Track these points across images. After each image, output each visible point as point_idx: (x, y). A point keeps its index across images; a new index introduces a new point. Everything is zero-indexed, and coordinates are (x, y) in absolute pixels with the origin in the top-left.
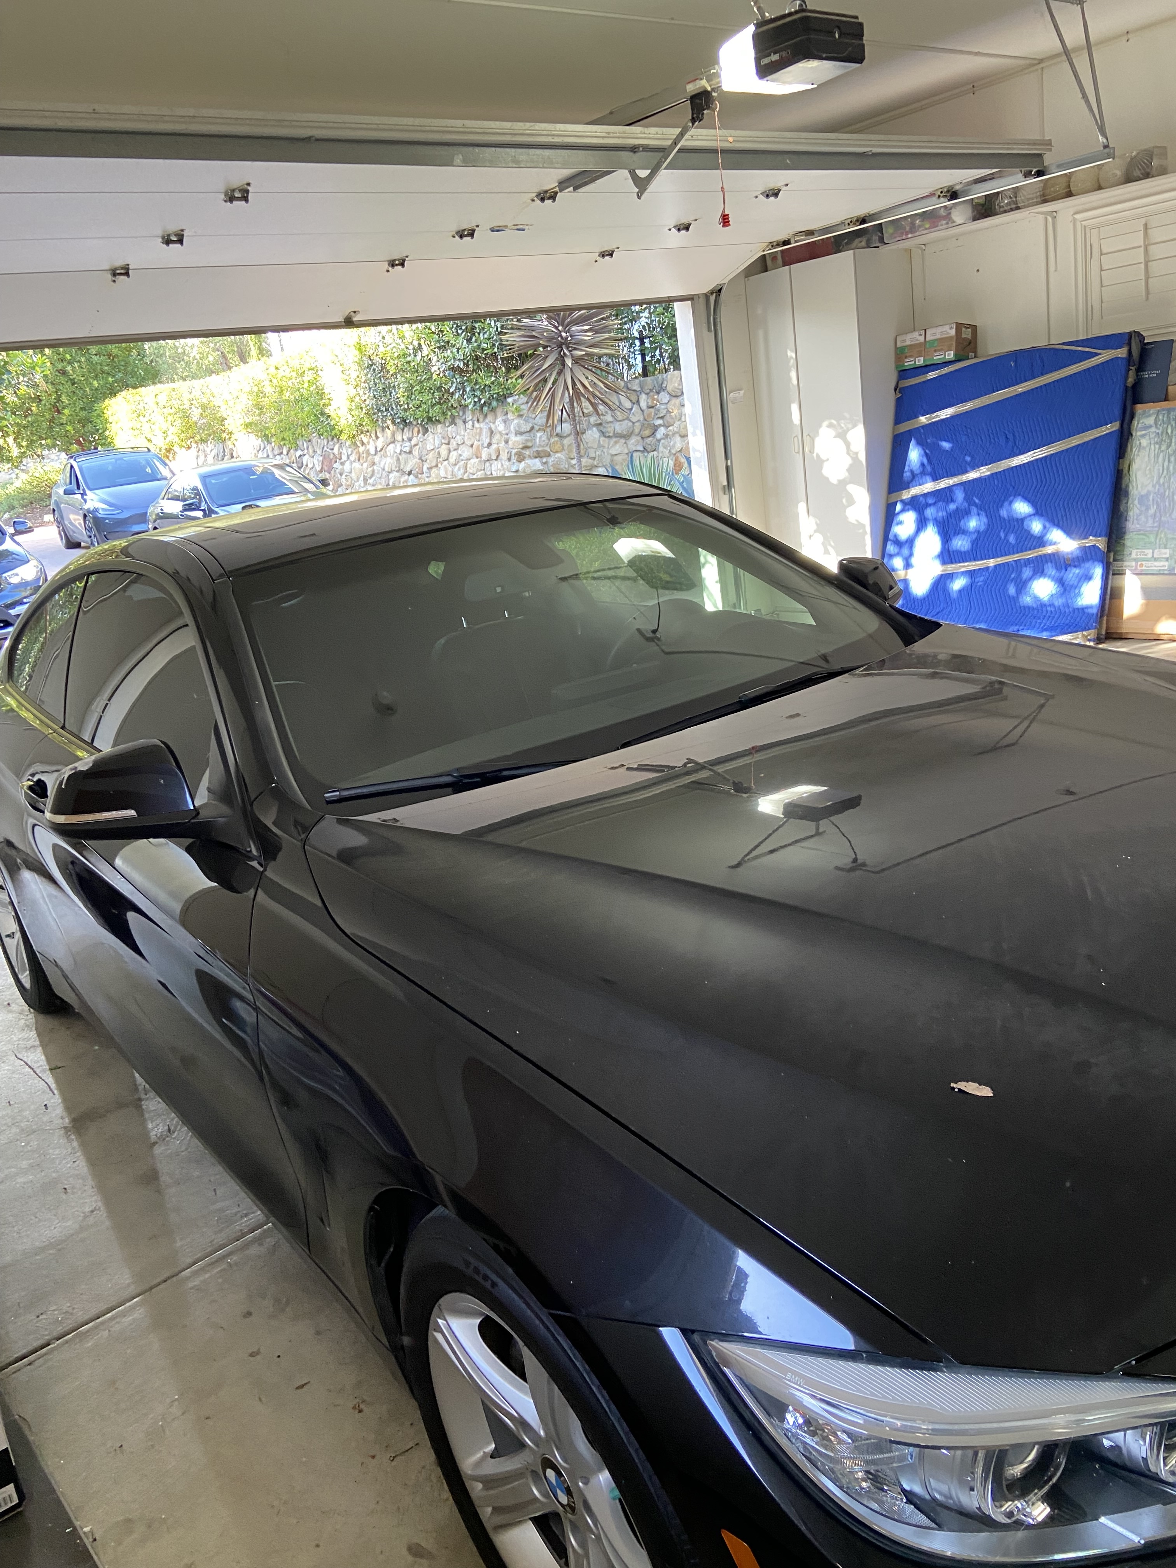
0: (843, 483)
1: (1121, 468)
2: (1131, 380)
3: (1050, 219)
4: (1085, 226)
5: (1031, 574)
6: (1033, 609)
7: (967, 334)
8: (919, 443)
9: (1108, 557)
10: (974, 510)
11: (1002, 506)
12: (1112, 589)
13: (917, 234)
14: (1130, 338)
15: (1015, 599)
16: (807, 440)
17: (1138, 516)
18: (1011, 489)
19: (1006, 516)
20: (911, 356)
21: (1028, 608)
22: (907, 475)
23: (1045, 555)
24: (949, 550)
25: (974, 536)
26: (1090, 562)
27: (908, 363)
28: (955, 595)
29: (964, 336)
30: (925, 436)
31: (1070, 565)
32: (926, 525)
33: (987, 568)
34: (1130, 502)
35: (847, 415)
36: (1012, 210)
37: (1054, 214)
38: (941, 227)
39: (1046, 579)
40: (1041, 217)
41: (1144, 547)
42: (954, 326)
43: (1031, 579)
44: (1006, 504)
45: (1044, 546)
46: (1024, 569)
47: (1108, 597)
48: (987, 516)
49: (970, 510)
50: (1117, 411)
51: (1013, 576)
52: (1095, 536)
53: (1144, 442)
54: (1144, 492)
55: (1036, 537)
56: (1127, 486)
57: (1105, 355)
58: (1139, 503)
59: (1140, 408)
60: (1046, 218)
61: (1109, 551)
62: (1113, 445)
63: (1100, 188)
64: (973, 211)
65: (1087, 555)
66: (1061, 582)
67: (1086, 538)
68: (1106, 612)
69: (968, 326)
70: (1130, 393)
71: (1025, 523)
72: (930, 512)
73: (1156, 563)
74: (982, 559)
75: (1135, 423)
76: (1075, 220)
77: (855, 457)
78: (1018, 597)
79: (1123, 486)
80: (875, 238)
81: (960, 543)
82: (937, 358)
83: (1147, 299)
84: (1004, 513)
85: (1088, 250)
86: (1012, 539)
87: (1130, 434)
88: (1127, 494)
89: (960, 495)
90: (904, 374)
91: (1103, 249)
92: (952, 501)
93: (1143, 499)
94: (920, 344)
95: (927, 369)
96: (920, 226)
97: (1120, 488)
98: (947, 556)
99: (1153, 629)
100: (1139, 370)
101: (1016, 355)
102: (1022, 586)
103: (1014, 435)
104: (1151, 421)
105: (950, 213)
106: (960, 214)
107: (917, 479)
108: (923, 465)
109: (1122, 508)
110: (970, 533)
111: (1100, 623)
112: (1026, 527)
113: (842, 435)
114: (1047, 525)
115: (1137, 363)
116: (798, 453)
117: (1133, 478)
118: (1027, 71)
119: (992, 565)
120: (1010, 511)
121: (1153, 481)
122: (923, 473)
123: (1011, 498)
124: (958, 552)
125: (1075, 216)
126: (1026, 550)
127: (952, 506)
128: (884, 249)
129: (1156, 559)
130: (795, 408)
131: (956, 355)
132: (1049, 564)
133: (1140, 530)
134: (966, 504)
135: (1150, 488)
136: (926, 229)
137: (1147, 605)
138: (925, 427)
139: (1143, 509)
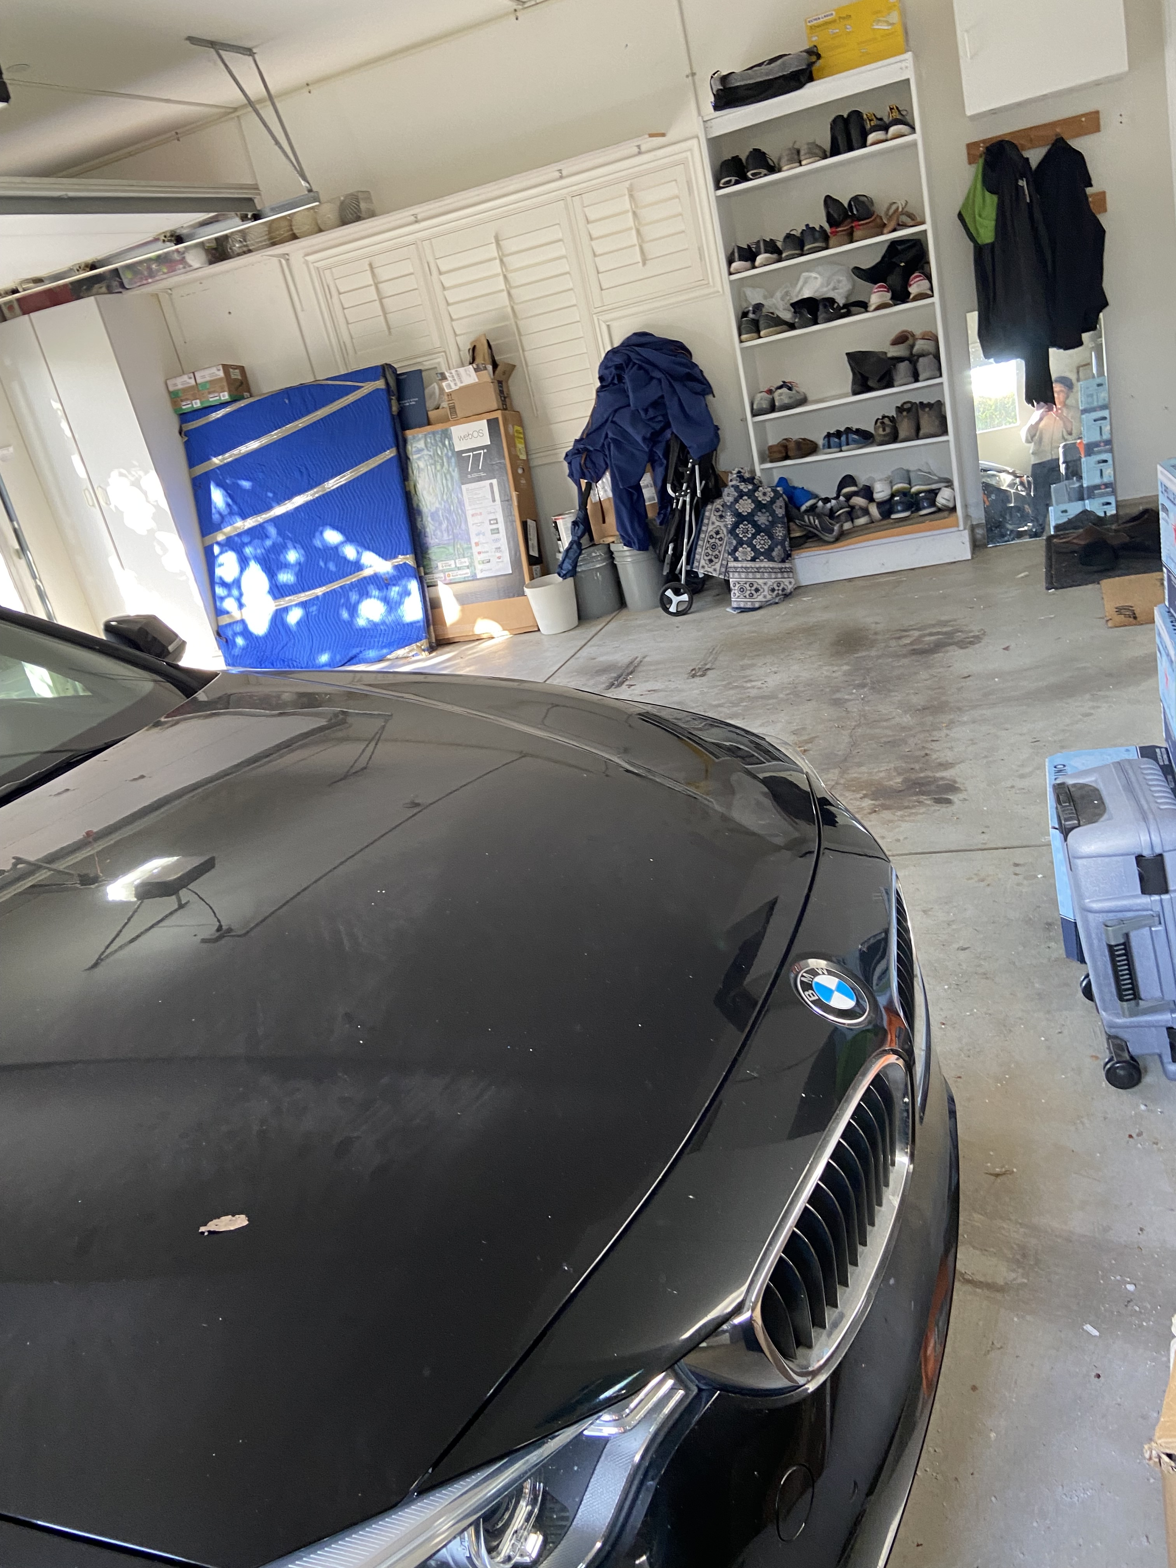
0: (151, 532)
1: (408, 489)
2: (395, 409)
3: (284, 262)
4: (318, 268)
5: (357, 597)
6: (369, 630)
7: (236, 375)
8: (219, 485)
9: (419, 572)
10: (290, 544)
11: (314, 537)
12: (430, 599)
13: (157, 278)
14: (384, 370)
15: (351, 623)
16: (99, 492)
17: (434, 531)
18: (318, 519)
19: (321, 546)
20: (187, 399)
21: (363, 630)
22: (216, 517)
23: (365, 578)
24: (277, 586)
25: (297, 568)
26: (406, 579)
27: (186, 407)
28: (294, 628)
29: (233, 377)
30: (222, 476)
31: (389, 584)
32: (248, 564)
33: (317, 597)
34: (424, 519)
35: (135, 463)
36: (244, 253)
37: (286, 256)
38: (179, 272)
39: (372, 599)
40: (275, 260)
41: (447, 559)
42: (221, 367)
43: (358, 602)
44: (318, 534)
45: (362, 570)
46: (350, 594)
47: (429, 608)
48: (303, 548)
49: (285, 543)
50: (390, 438)
51: (342, 601)
52: (403, 554)
53: (421, 464)
54: (433, 509)
55: (352, 562)
56: (418, 505)
57: (368, 387)
58: (433, 519)
59: (409, 434)
60: (280, 261)
61: (418, 566)
62: (395, 470)
63: (321, 231)
64: (207, 255)
65: (401, 572)
66: (386, 600)
67: (395, 557)
68: (431, 621)
69: (236, 367)
70: (397, 421)
71: (340, 550)
72: (248, 550)
73: (460, 572)
74: (310, 589)
75: (409, 447)
76: (306, 263)
77: (157, 507)
78: (352, 621)
79: (415, 506)
80: (115, 283)
81: (286, 577)
82: (213, 399)
83: (390, 333)
84: (318, 543)
85: (326, 289)
86: (332, 566)
87: (408, 458)
88: (419, 513)
89: (272, 531)
90: (184, 417)
91: (340, 288)
92: (267, 537)
93: (434, 515)
94: (192, 387)
95: (207, 410)
96: (158, 271)
97: (413, 509)
98: (277, 591)
99: (473, 631)
100: (400, 399)
101: (288, 392)
102: (353, 610)
103: (307, 469)
104: (421, 444)
105: (184, 258)
106: (195, 259)
107: (227, 520)
108: (228, 505)
109: (419, 526)
110: (292, 565)
111: (429, 632)
112: (341, 554)
113: (136, 484)
114: (360, 550)
115: (395, 392)
116: (93, 505)
117: (421, 498)
118: (223, 119)
119: (320, 594)
120: (323, 540)
121: (437, 498)
122: (231, 513)
123: (321, 528)
124: (286, 585)
125: (307, 258)
126: (347, 576)
127: (268, 543)
128: (127, 295)
129: (459, 569)
130: (76, 459)
131: (230, 395)
132: (372, 586)
133: (439, 544)
134: (280, 539)
135: (437, 505)
136: (165, 273)
137: (463, 611)
138: (220, 468)
139: (437, 524)
